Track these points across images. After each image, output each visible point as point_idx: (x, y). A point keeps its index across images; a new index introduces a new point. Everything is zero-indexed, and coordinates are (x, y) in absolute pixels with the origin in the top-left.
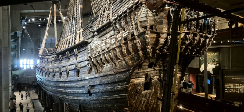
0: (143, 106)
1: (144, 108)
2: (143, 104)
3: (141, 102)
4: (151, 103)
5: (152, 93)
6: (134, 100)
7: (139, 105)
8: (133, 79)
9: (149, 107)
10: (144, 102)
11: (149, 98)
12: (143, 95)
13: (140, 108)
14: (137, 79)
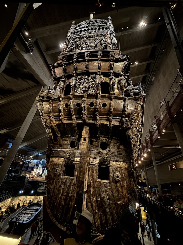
0: (61, 197)
1: (63, 203)
2: (62, 194)
3: (59, 190)
4: (72, 197)
5: (74, 181)
6: (52, 184)
7: (58, 195)
8: (53, 158)
9: (69, 201)
10: (63, 192)
11: (69, 187)
12: (62, 180)
13: (58, 199)
14: (57, 158)
